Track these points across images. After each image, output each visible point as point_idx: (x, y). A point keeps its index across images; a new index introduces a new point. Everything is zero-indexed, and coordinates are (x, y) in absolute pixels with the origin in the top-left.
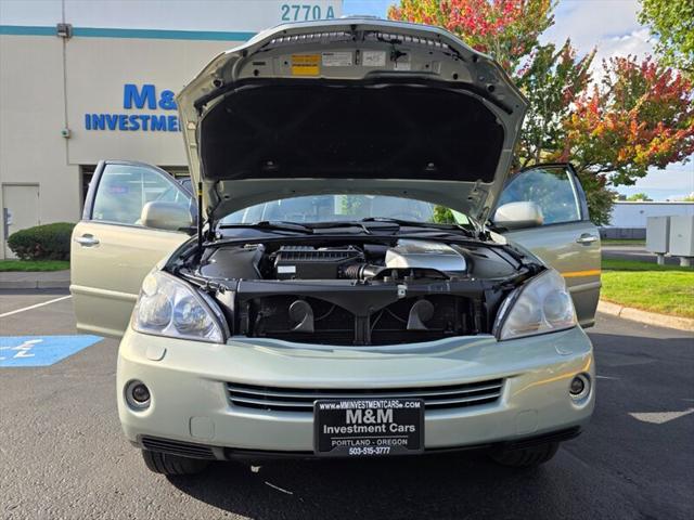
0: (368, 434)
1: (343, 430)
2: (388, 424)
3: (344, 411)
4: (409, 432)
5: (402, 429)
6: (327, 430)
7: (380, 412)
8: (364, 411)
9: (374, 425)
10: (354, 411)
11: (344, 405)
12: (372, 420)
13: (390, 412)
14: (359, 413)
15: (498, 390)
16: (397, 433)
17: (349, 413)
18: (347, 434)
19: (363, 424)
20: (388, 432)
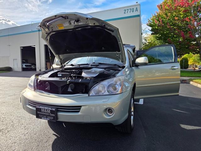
0: (46, 115)
1: (41, 113)
2: (49, 113)
3: (41, 109)
4: (53, 116)
5: (52, 115)
6: (38, 112)
7: (48, 110)
8: (45, 109)
9: (47, 113)
10: (43, 109)
11: (41, 107)
12: (46, 112)
13: (49, 110)
14: (44, 110)
15: (80, 109)
16: (51, 116)
17: (42, 109)
18: (42, 114)
19: (44, 112)
20: (49, 115)
